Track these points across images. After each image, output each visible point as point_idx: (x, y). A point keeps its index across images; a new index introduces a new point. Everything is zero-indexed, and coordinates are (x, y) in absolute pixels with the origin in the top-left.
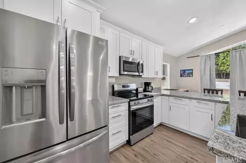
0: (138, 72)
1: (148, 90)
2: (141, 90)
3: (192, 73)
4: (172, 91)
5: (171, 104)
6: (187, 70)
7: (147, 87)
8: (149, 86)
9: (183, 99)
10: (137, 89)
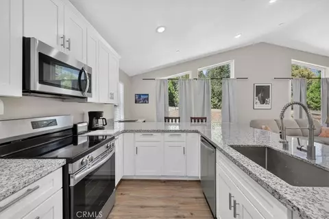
0: (81, 90)
1: (95, 126)
2: (82, 127)
3: (148, 99)
4: (127, 123)
5: (137, 144)
6: (143, 95)
7: (95, 121)
8: (98, 118)
9: (154, 134)
10: (75, 126)
